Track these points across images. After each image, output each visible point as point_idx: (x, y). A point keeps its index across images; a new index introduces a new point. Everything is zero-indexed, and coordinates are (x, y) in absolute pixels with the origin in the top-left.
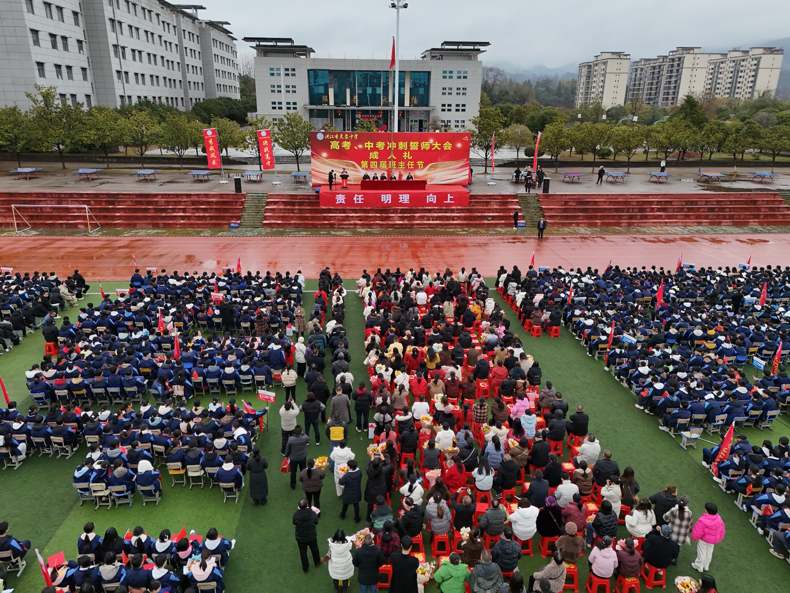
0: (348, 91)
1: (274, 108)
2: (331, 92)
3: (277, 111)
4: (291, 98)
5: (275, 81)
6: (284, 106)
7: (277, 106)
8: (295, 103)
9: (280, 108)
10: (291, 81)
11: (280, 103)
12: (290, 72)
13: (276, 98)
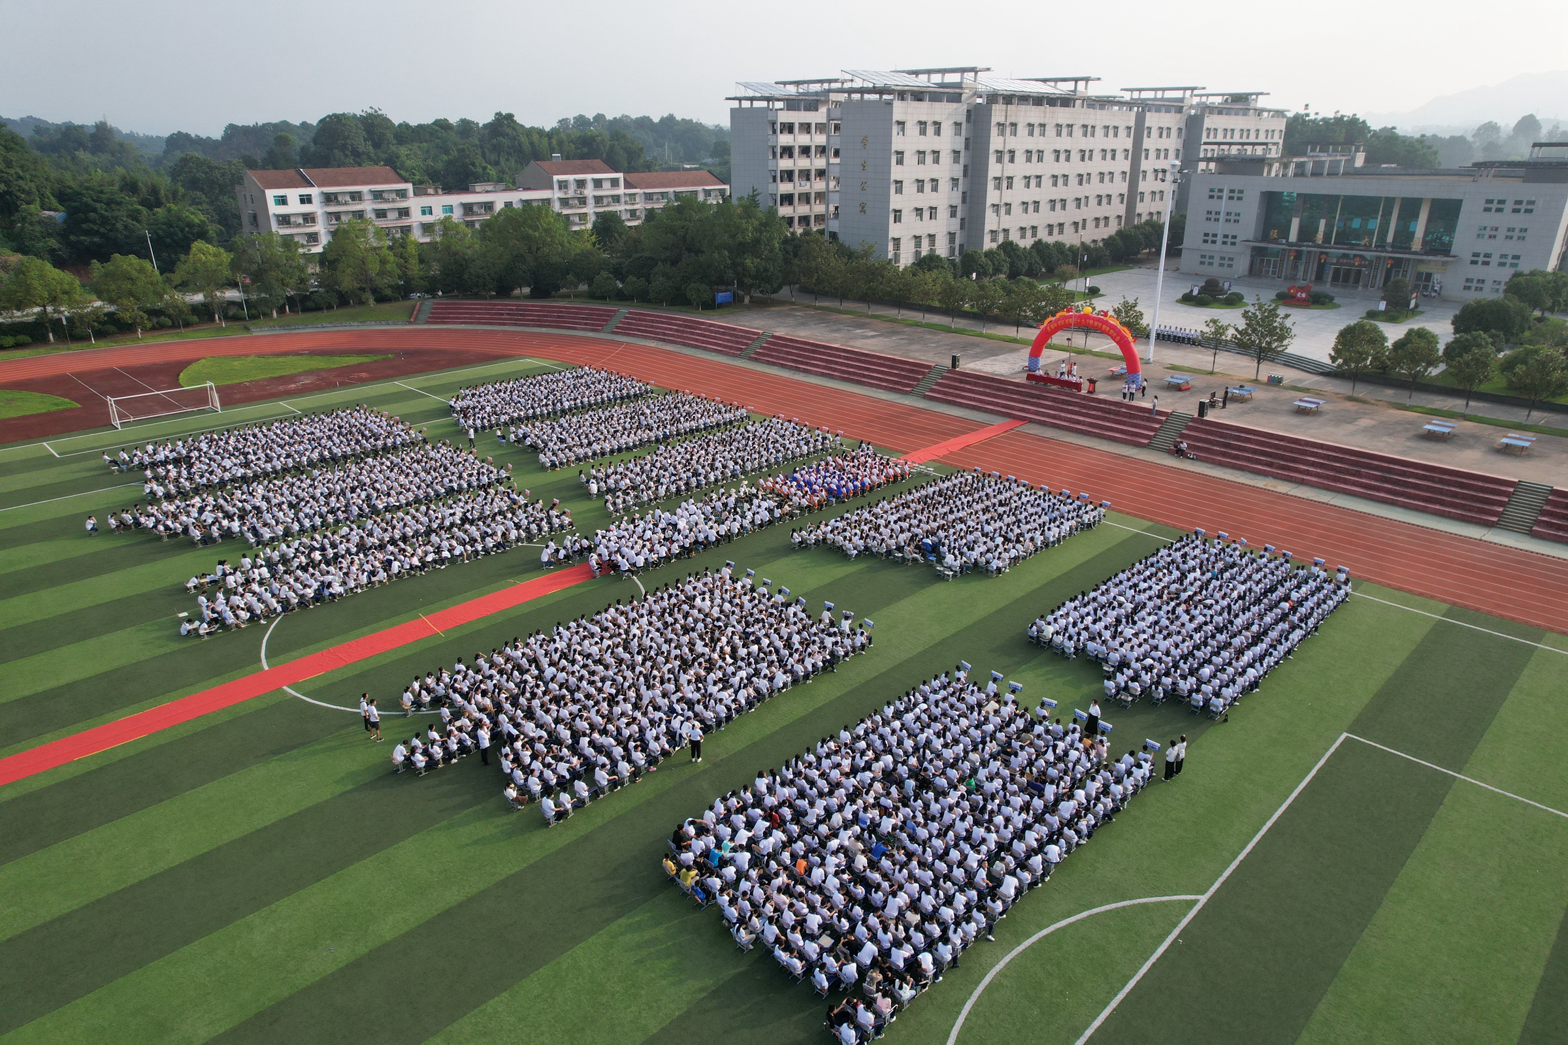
0: (1323, 223)
1: (1206, 241)
2: (1295, 223)
3: (1209, 246)
4: (1231, 229)
5: (1213, 205)
6: (1219, 239)
7: (1210, 238)
8: (1234, 237)
9: (1214, 242)
10: (1235, 206)
11: (1215, 235)
12: (1236, 195)
13: (1211, 227)
